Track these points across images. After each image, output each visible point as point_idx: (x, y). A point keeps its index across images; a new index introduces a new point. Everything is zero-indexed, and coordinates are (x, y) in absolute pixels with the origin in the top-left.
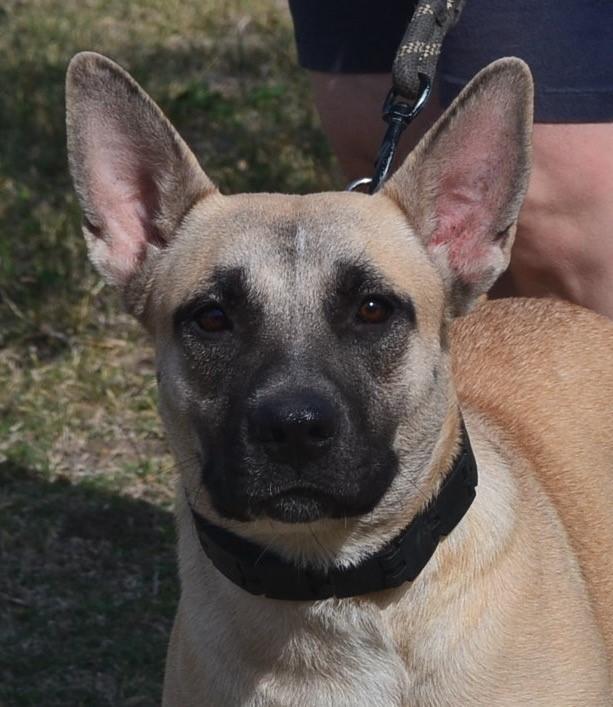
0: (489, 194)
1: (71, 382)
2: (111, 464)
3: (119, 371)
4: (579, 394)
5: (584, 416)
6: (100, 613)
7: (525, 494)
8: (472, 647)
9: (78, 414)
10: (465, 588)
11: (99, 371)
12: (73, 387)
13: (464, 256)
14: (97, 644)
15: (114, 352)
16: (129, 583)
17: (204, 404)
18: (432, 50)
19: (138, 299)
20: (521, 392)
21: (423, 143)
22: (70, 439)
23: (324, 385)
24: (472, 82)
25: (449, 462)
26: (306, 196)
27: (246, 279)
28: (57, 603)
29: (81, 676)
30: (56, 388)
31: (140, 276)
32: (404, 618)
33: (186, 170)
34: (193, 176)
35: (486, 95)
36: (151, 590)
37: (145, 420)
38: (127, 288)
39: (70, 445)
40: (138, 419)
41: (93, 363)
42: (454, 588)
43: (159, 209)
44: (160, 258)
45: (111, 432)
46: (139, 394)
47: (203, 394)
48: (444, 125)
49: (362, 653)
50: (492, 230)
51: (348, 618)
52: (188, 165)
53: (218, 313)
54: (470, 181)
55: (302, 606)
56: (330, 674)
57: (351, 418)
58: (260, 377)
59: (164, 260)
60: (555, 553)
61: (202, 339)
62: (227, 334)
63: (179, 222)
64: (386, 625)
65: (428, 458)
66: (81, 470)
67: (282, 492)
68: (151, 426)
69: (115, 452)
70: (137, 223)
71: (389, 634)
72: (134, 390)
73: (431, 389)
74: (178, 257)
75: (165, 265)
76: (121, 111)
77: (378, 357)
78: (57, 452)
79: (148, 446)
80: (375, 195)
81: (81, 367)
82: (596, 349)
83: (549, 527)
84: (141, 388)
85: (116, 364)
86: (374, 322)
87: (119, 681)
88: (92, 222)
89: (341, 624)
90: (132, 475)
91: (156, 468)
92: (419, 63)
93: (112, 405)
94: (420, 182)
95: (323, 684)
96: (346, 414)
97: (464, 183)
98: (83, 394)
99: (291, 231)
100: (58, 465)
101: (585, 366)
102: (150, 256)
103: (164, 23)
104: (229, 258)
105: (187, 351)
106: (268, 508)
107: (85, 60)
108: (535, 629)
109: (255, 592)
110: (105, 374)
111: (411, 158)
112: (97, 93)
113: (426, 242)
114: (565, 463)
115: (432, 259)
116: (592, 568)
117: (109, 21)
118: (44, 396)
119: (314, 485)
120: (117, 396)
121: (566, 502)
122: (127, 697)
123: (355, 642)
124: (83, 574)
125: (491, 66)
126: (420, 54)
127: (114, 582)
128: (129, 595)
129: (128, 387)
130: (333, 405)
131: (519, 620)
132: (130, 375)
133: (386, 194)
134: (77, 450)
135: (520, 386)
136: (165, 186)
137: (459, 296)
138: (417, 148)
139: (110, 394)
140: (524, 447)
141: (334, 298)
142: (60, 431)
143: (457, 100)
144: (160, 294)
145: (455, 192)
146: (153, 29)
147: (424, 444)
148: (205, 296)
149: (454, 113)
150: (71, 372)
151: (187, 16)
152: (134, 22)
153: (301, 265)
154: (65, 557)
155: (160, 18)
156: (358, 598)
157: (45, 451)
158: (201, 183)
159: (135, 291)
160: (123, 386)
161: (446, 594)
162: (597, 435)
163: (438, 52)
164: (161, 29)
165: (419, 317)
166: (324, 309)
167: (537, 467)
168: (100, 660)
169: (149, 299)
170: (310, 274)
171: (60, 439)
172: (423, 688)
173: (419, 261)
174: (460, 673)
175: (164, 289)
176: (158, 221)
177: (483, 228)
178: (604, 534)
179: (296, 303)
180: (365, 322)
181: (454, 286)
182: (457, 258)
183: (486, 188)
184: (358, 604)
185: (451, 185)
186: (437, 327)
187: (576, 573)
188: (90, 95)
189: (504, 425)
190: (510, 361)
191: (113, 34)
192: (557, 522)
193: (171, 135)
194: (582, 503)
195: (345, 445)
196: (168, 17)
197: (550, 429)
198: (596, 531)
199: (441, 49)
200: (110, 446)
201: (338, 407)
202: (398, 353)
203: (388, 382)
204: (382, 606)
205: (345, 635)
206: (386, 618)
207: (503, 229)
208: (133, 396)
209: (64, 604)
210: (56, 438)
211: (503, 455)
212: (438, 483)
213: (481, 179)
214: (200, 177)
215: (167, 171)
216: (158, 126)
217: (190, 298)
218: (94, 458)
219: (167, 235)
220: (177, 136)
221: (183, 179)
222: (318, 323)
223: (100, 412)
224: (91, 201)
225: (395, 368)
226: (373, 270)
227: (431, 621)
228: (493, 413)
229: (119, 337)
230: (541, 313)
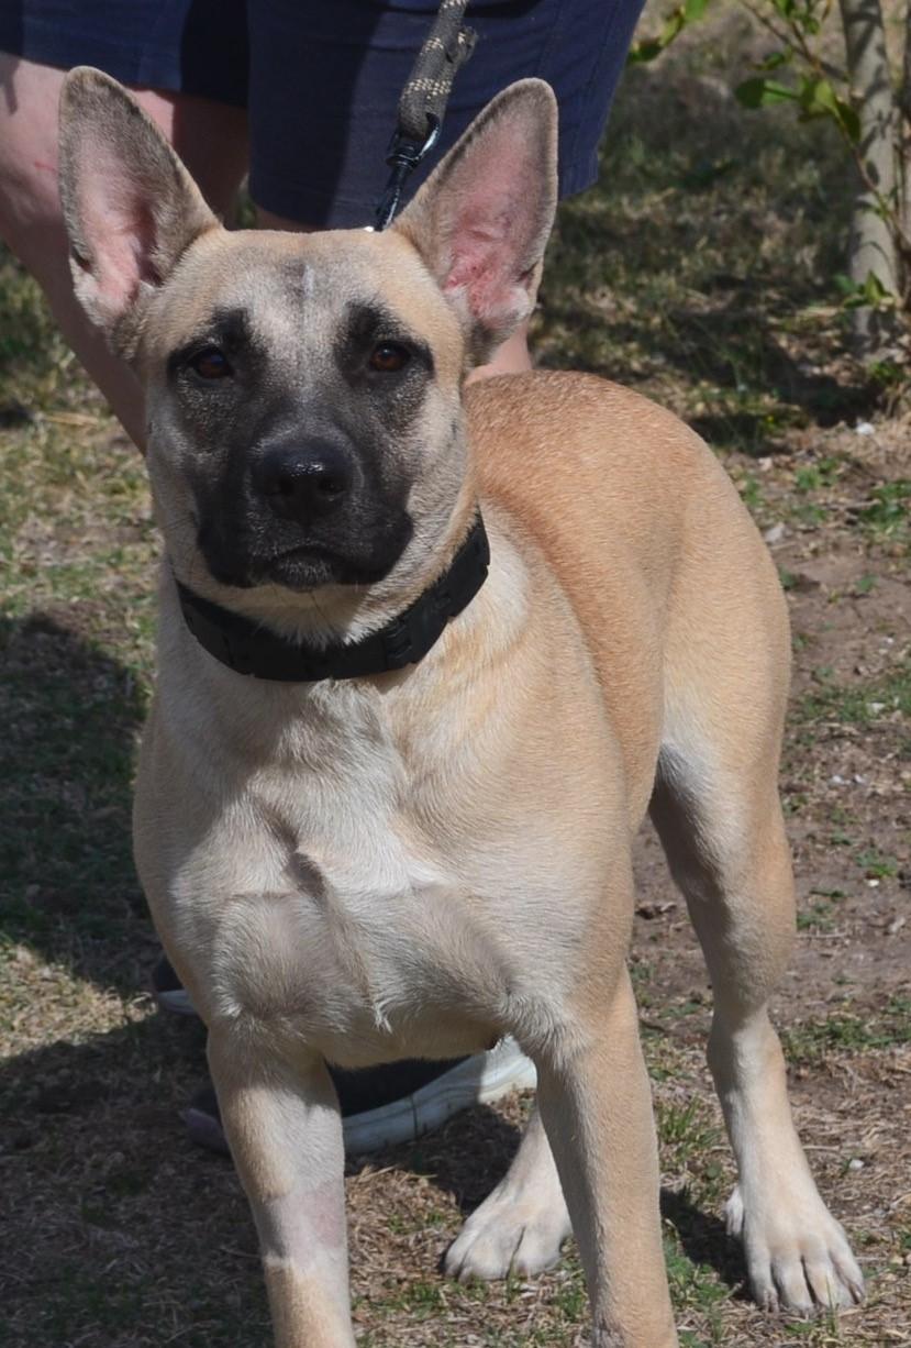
0: (513, 232)
1: (37, 463)
2: (80, 553)
3: (90, 451)
4: (603, 480)
5: (608, 504)
6: (68, 716)
7: (538, 585)
8: (477, 745)
9: (46, 498)
10: (471, 680)
11: (68, 451)
12: (40, 467)
13: (486, 299)
14: (62, 750)
15: (85, 430)
16: (100, 684)
17: (201, 457)
18: (442, 88)
19: (129, 342)
20: (537, 476)
21: (436, 173)
22: (36, 525)
23: (334, 435)
24: (489, 105)
25: (464, 534)
26: (314, 234)
27: (248, 320)
28: (23, 706)
29: (47, 785)
30: (20, 469)
31: (131, 317)
32: (406, 706)
33: (187, 202)
34: (195, 208)
35: (504, 119)
36: (124, 691)
37: (118, 504)
38: (116, 330)
39: (35, 532)
40: (110, 503)
41: (62, 441)
42: (461, 678)
43: (155, 244)
44: (154, 298)
45: (81, 518)
46: (112, 476)
47: (200, 448)
48: (459, 154)
49: (356, 744)
50: (516, 271)
51: (345, 704)
52: (190, 196)
53: (217, 358)
54: (491, 217)
55: (296, 688)
56: (320, 767)
57: (365, 473)
58: (264, 427)
59: (158, 300)
60: (570, 651)
61: (199, 386)
62: (228, 381)
63: (177, 258)
64: (385, 713)
65: (445, 523)
66: (48, 559)
67: (288, 552)
68: (125, 511)
69: (85, 539)
70: (130, 258)
71: (388, 725)
72: (107, 472)
73: (449, 446)
74: (174, 297)
75: (159, 304)
76: (120, 134)
77: (392, 407)
78: (20, 539)
79: (121, 533)
80: (384, 232)
81: (48, 446)
82: (624, 432)
83: (563, 622)
84: (115, 469)
85: (87, 443)
86: (391, 369)
87: (88, 790)
88: (81, 254)
89: (337, 710)
90: (103, 565)
91: (130, 558)
92: (426, 102)
93: (83, 488)
94: (433, 216)
95: (312, 779)
96: (359, 468)
97: (484, 220)
98: (50, 475)
99: (299, 271)
100: (22, 553)
101: (612, 450)
102: (142, 294)
104: (231, 298)
105: (182, 398)
106: (271, 570)
107: (82, 75)
108: (544, 733)
109: (244, 671)
110: (75, 453)
111: (424, 190)
112: (93, 113)
113: (443, 284)
114: (584, 554)
115: (449, 301)
116: (610, 670)
118: (7, 477)
119: (324, 544)
120: (87, 478)
121: (582, 597)
122: (97, 808)
123: (350, 731)
124: (49, 674)
125: (510, 88)
126: (429, 93)
127: (84, 682)
128: (99, 697)
129: (99, 469)
130: (346, 456)
131: (531, 722)
132: (101, 456)
133: (396, 230)
134: (44, 538)
135: (537, 470)
136: (164, 218)
137: (479, 343)
138: (430, 179)
139: (80, 476)
140: (537, 535)
141: (347, 343)
142: (25, 516)
143: (473, 125)
144: (153, 337)
145: (475, 228)
147: (441, 506)
148: (203, 340)
149: (469, 139)
150: (37, 452)
153: (309, 307)
154: (30, 654)
156: (356, 680)
157: (8, 538)
158: (203, 216)
159: (126, 332)
160: (94, 466)
161: (452, 684)
162: (621, 526)
163: (448, 91)
165: (437, 366)
166: (335, 353)
167: (551, 558)
168: (68, 767)
169: (141, 342)
170: (320, 316)
171: (25, 525)
172: (421, 790)
173: (436, 304)
174: (463, 774)
175: (159, 331)
176: (153, 256)
177: (506, 268)
178: (625, 633)
179: (304, 347)
180: (378, 370)
181: (474, 331)
182: (478, 302)
183: (508, 224)
184: (356, 686)
185: (469, 222)
186: (456, 377)
187: (590, 674)
188: (85, 114)
189: (516, 512)
190: (526, 444)
192: (572, 618)
193: (173, 162)
194: (601, 597)
195: (357, 502)
198: (615, 629)
199: (451, 87)
200: (80, 533)
201: (350, 458)
202: (415, 404)
203: (403, 436)
204: (383, 688)
205: (339, 723)
206: (387, 704)
207: (527, 268)
208: (106, 477)
209: (28, 706)
210: (20, 524)
211: (514, 542)
212: (451, 556)
213: (503, 214)
214: (202, 209)
215: (167, 202)
216: (159, 152)
217: (187, 341)
218: (62, 546)
219: (162, 273)
220: (180, 164)
221: (184, 212)
222: (327, 369)
223: (68, 496)
224: (82, 230)
225: (411, 420)
226: (388, 313)
227: (435, 713)
228: (504, 498)
229: (91, 413)
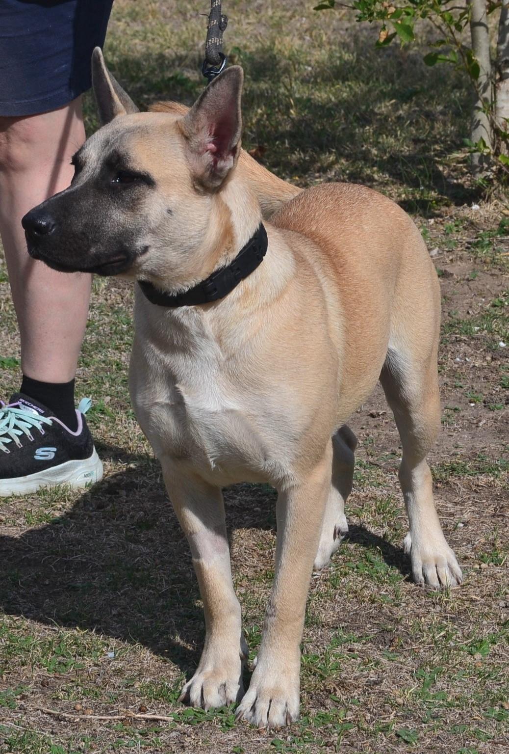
49: (198, 339)
51: (190, 319)
64: (207, 324)
71: (209, 329)
103: (164, 43)
117: (137, 41)
123: (193, 332)
124: (116, 306)
146: (158, 46)
151: (174, 40)
152: (148, 42)
155: (161, 41)
164: (162, 45)
165: (160, 183)
184: (196, 309)
191: (139, 48)
196: (165, 40)
197: (354, 254)
204: (206, 309)
205: (188, 329)
209: (107, 320)
230: (357, 194)
